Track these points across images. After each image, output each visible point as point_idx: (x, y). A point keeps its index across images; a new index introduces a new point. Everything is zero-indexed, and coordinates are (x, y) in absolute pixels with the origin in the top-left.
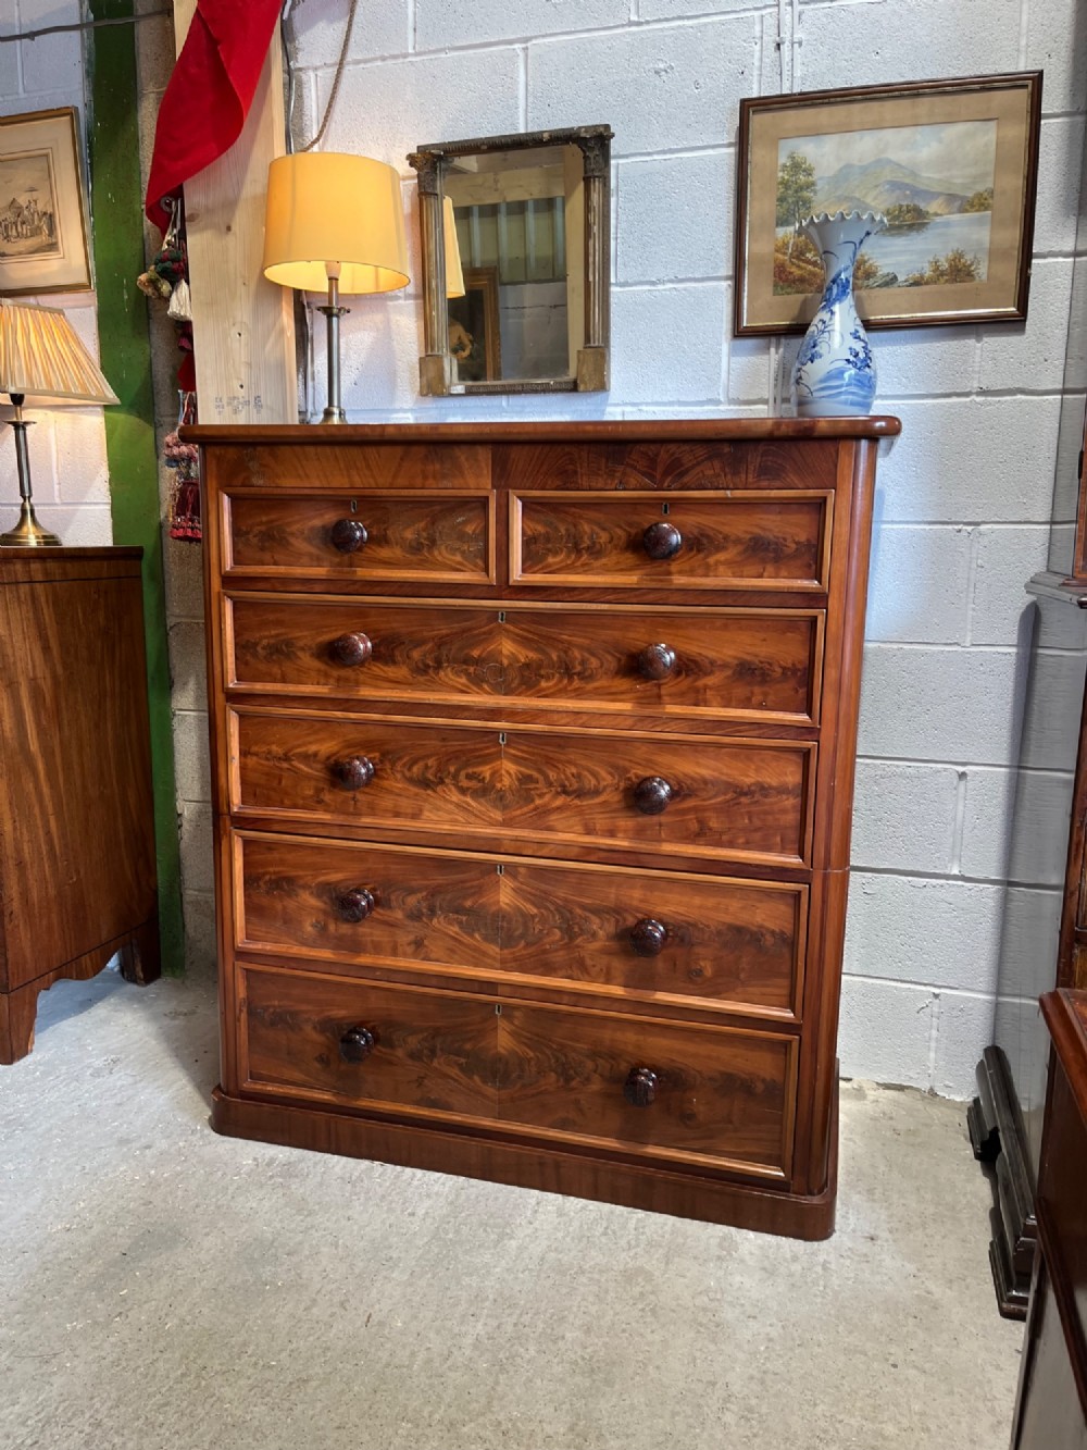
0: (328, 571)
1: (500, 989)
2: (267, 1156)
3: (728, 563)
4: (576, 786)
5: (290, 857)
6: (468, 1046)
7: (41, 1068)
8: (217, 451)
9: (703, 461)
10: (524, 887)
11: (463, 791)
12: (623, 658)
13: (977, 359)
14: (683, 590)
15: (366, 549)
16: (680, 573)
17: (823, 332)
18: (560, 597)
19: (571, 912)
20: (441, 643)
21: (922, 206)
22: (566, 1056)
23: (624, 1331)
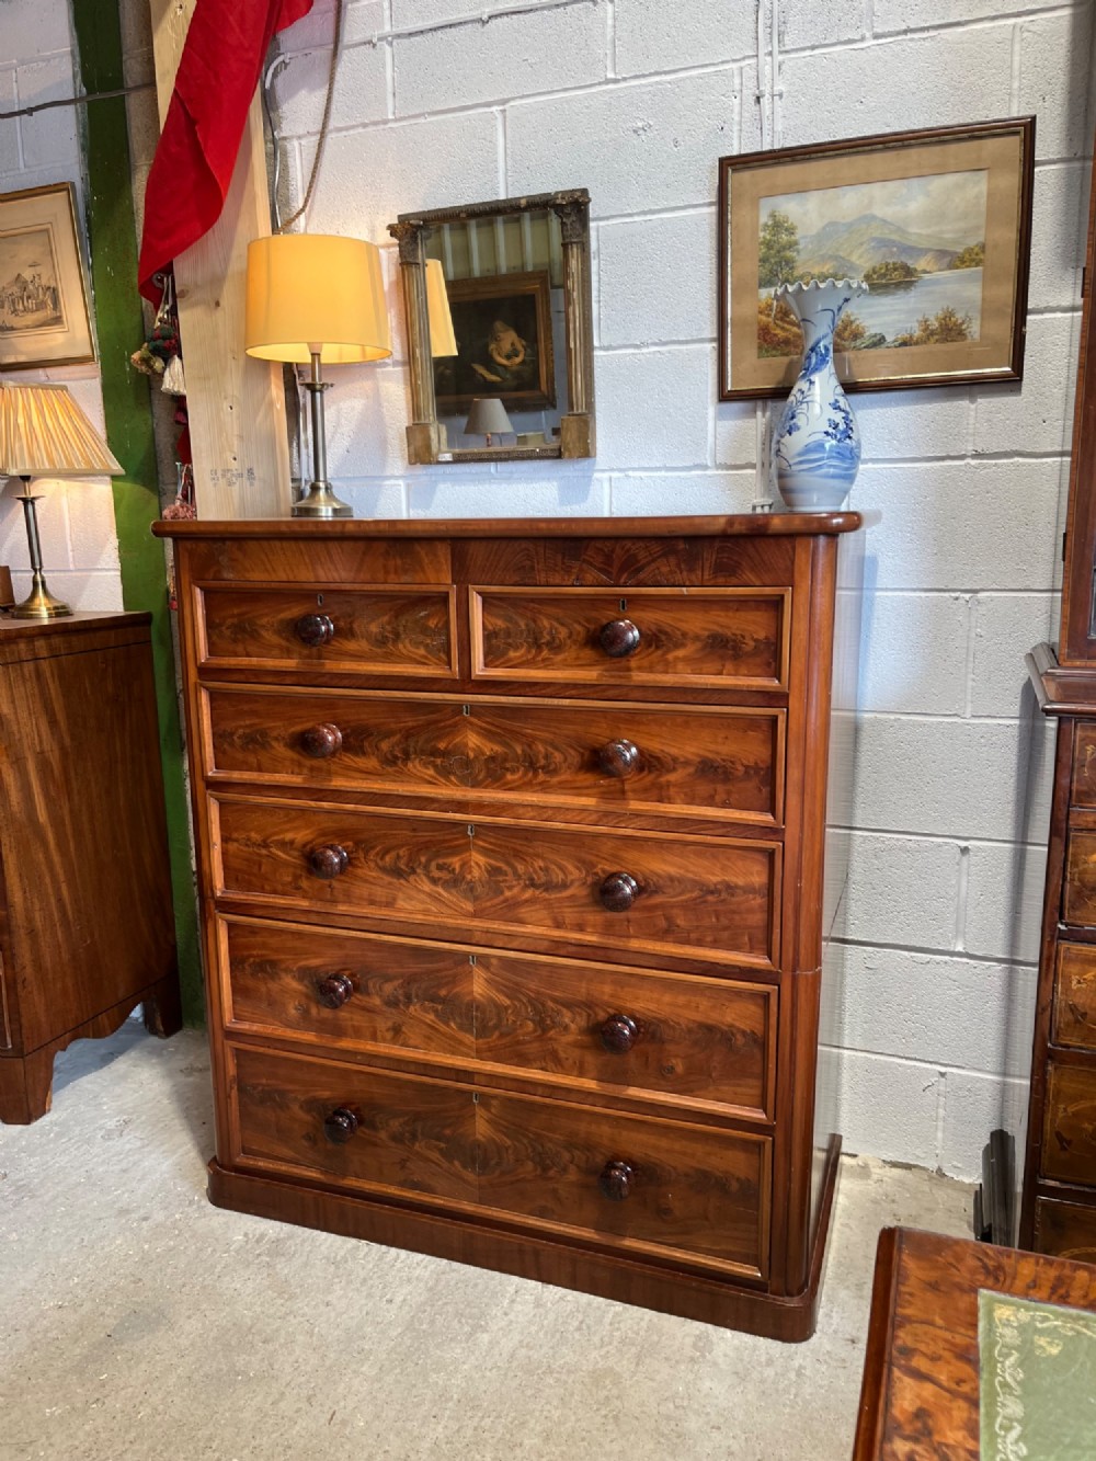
0: (298, 664)
1: (476, 1078)
2: (258, 1232)
3: (686, 660)
4: (543, 879)
5: (274, 941)
6: (448, 1132)
7: (56, 1129)
8: (188, 544)
9: (658, 557)
10: (498, 979)
11: (434, 881)
12: (587, 754)
13: (972, 421)
14: (643, 687)
15: (334, 643)
16: (640, 669)
17: (802, 403)
18: (522, 692)
19: (543, 1005)
20: (408, 734)
21: (911, 263)
22: (543, 1146)
23: (583, 1439)
